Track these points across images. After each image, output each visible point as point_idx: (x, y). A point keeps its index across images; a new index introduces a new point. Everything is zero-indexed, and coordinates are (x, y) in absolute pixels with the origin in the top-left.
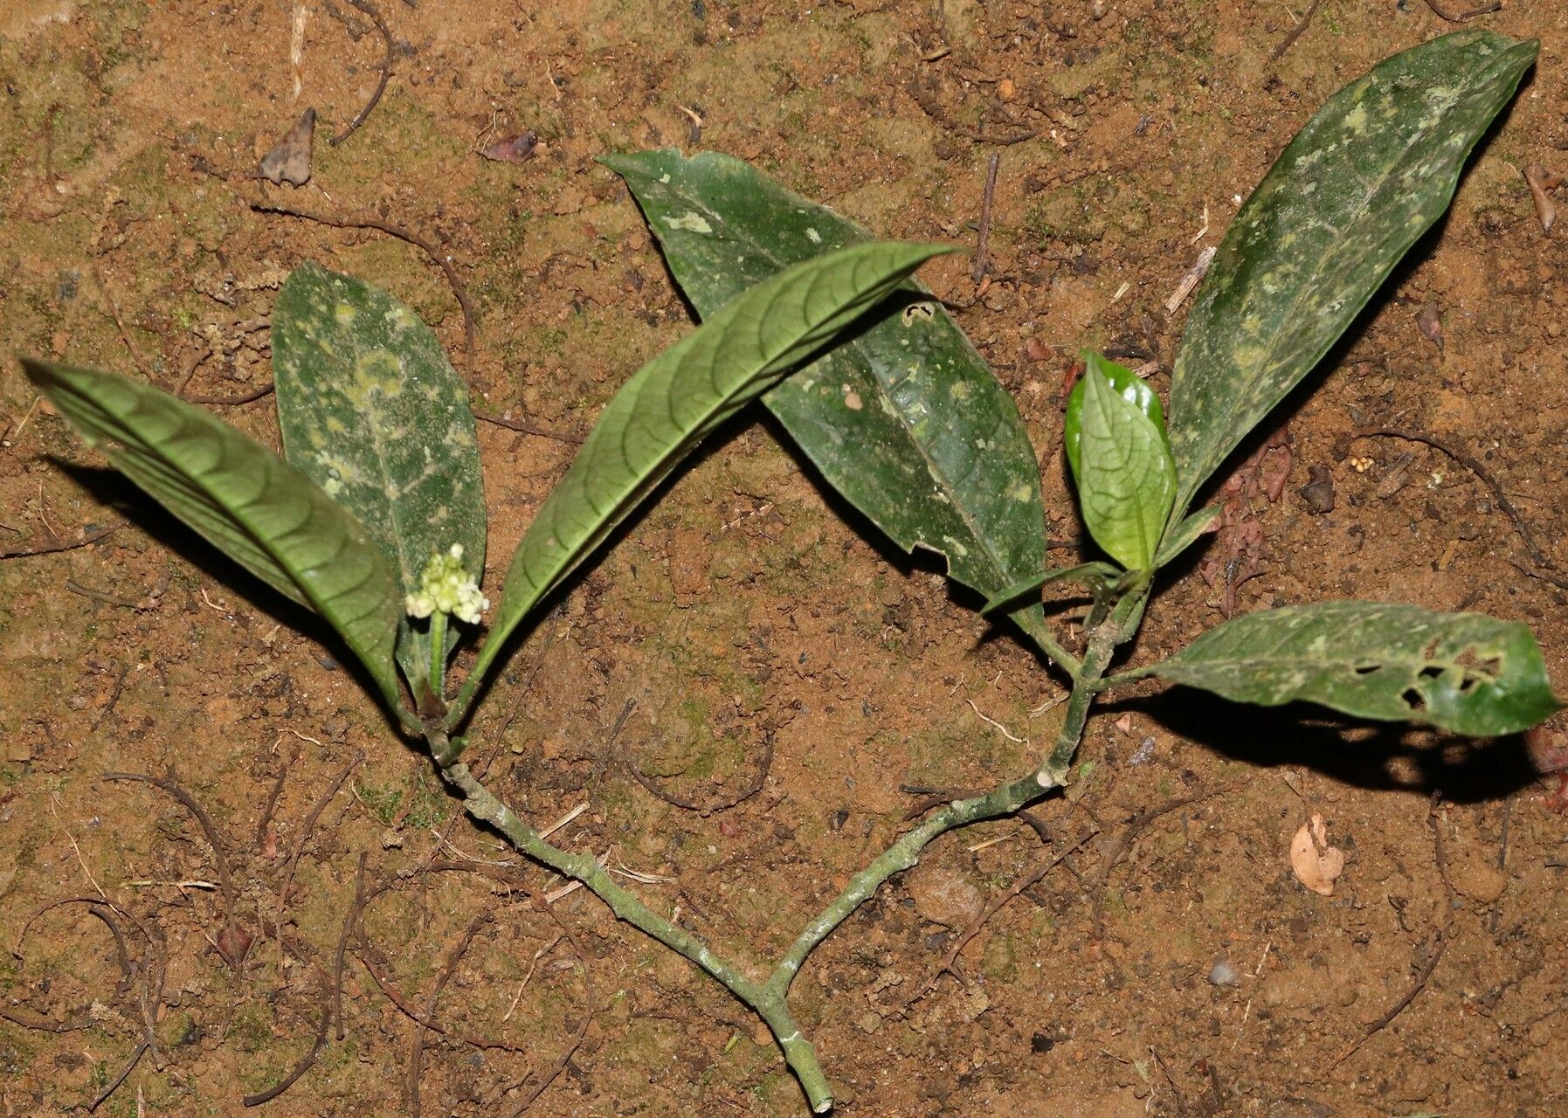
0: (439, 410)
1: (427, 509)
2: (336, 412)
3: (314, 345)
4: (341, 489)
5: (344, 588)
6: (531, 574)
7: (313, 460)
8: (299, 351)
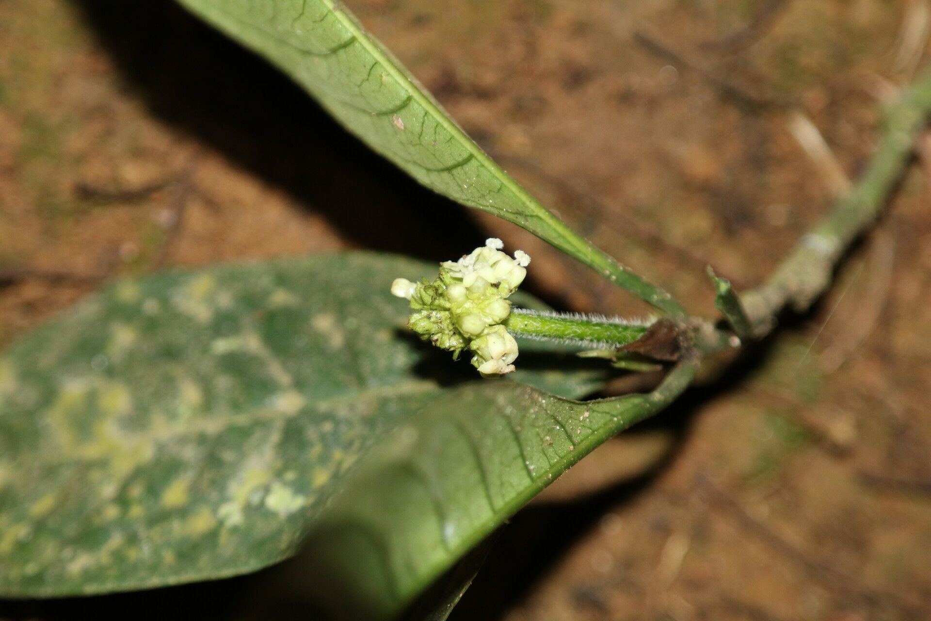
0: (151, 326)
1: (318, 347)
2: (154, 490)
3: (40, 527)
4: (286, 484)
5: (475, 477)
6: (450, 162)
7: (235, 530)
8: (49, 550)
